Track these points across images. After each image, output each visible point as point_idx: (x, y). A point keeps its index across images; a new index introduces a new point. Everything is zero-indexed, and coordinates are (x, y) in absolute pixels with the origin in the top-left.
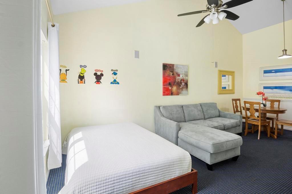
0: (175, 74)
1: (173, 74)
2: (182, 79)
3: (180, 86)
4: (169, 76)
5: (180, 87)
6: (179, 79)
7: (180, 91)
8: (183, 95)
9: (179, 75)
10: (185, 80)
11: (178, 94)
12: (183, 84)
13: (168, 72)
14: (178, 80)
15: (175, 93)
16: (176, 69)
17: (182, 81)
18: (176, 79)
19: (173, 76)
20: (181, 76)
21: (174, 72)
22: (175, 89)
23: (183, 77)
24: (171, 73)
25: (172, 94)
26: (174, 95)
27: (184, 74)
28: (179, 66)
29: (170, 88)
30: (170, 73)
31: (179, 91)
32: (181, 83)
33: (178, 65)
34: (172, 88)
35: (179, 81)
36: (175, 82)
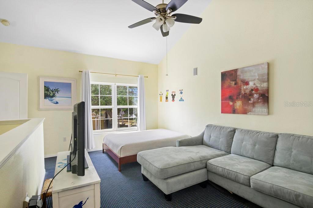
0: (240, 82)
1: (235, 84)
2: (253, 88)
3: (250, 100)
4: (230, 86)
5: (250, 102)
6: (247, 89)
7: (250, 107)
8: (254, 114)
9: (247, 82)
10: (259, 89)
11: (245, 112)
12: (256, 96)
13: (228, 82)
14: (244, 91)
15: (239, 110)
16: (241, 75)
17: (253, 92)
18: (241, 90)
19: (235, 86)
20: (251, 84)
21: (237, 80)
22: (239, 104)
23: (254, 84)
24: (234, 83)
25: (234, 112)
26: (238, 113)
27: (258, 79)
28: (246, 69)
29: (231, 103)
30: (231, 82)
31: (246, 107)
32: (251, 95)
33: (244, 68)
34: (234, 104)
35: (248, 92)
36: (239, 94)
